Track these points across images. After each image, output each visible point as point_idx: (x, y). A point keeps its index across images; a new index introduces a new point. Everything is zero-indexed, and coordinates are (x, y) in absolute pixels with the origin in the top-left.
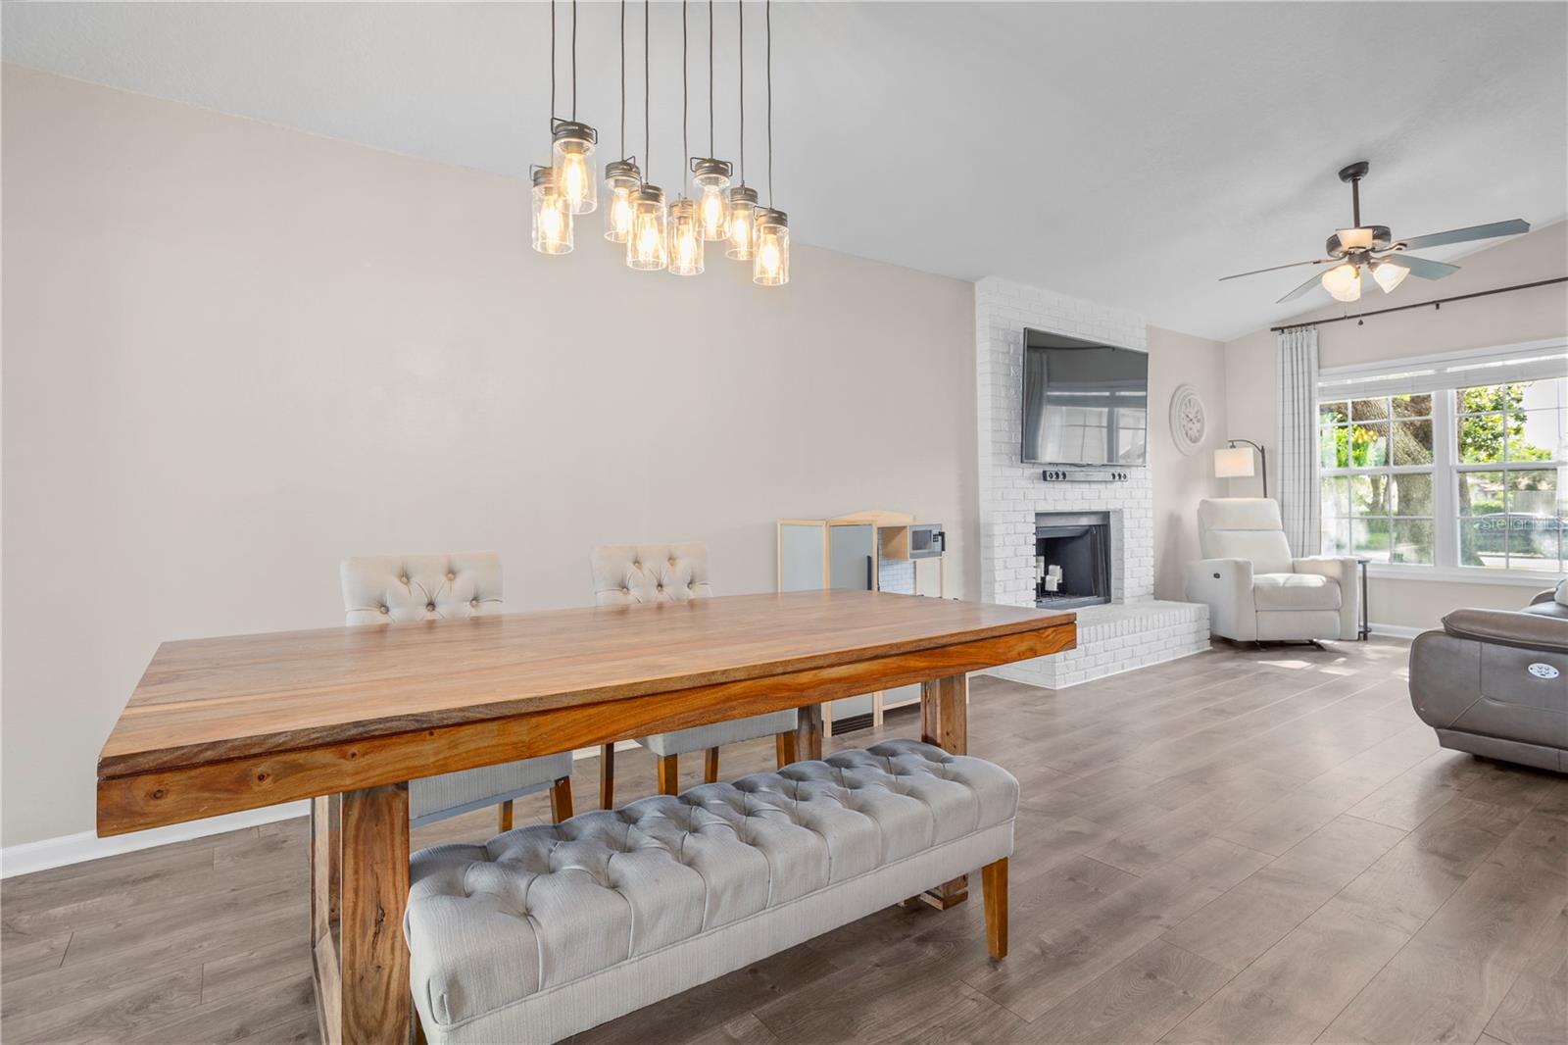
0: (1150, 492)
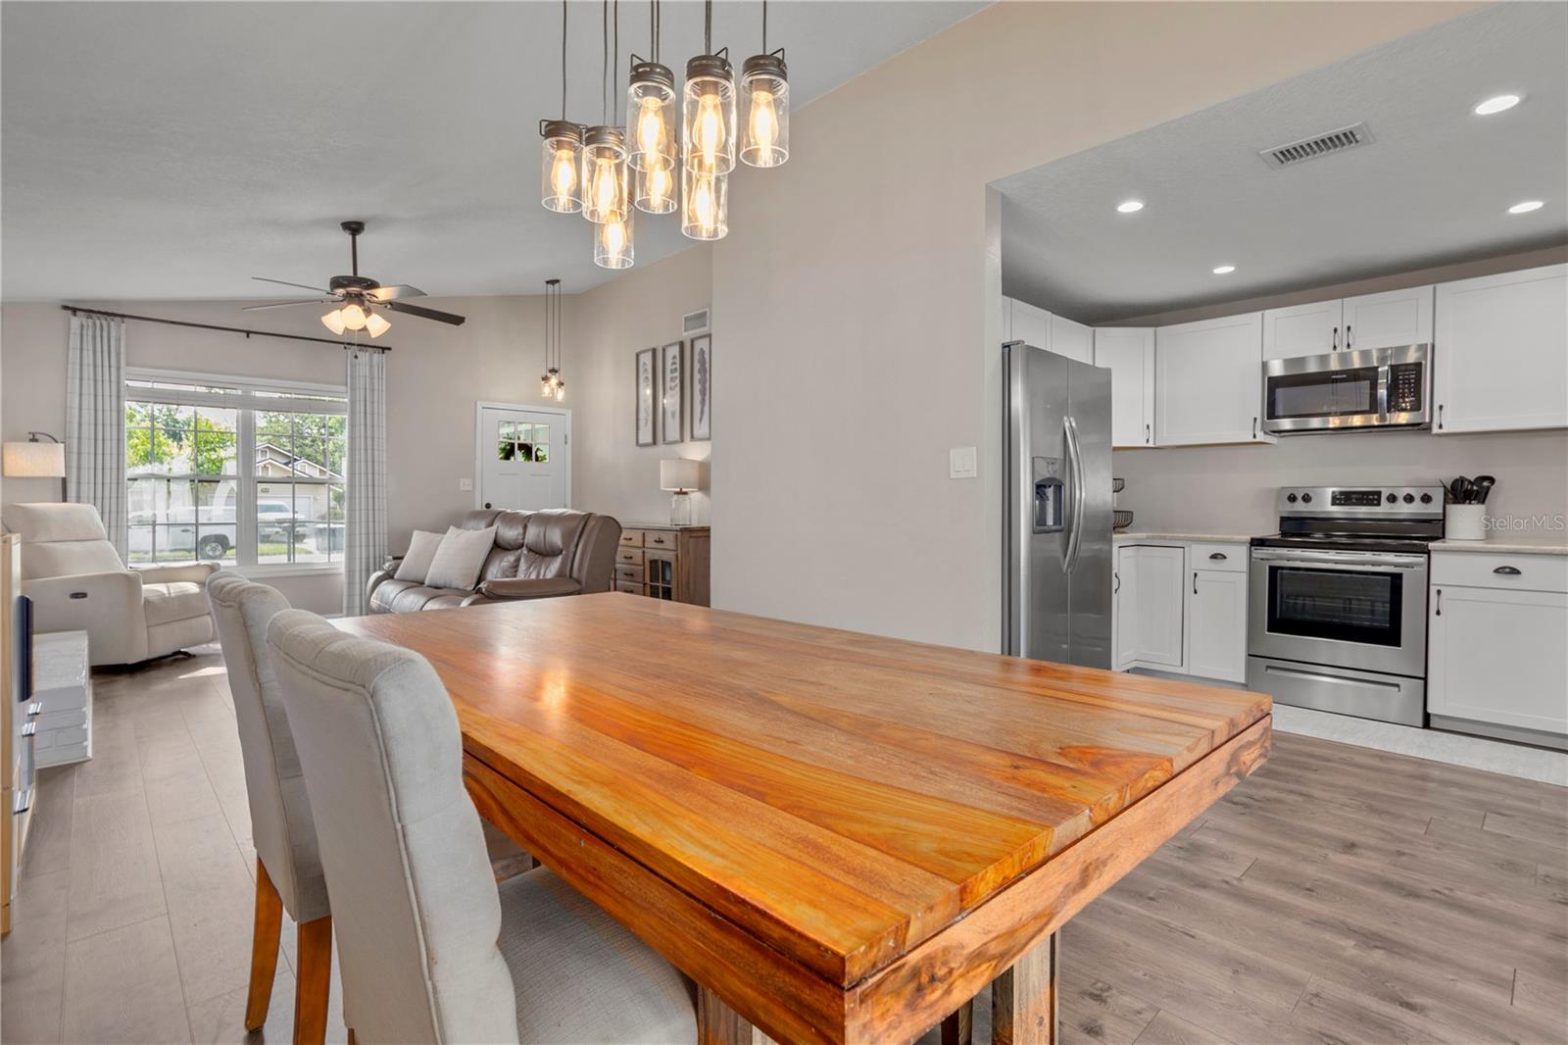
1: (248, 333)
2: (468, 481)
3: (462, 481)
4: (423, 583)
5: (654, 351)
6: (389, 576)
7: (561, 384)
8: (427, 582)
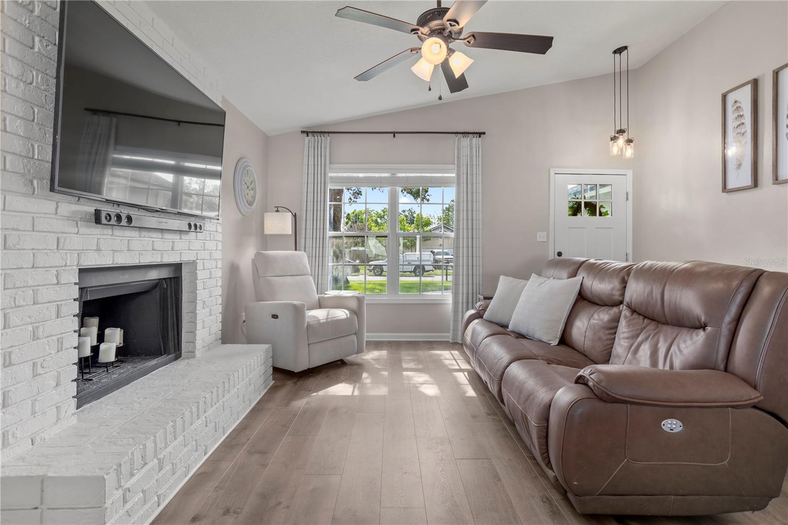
0: (220, 244)
1: (394, 133)
2: (545, 234)
3: (539, 234)
4: (507, 327)
5: (755, 83)
6: (479, 315)
7: (629, 141)
8: (510, 327)
